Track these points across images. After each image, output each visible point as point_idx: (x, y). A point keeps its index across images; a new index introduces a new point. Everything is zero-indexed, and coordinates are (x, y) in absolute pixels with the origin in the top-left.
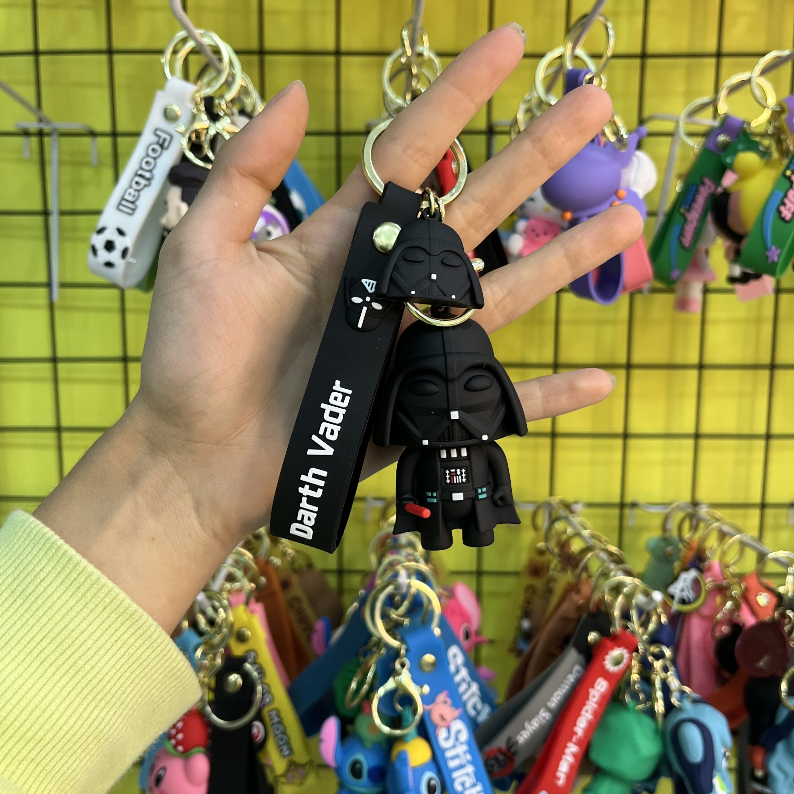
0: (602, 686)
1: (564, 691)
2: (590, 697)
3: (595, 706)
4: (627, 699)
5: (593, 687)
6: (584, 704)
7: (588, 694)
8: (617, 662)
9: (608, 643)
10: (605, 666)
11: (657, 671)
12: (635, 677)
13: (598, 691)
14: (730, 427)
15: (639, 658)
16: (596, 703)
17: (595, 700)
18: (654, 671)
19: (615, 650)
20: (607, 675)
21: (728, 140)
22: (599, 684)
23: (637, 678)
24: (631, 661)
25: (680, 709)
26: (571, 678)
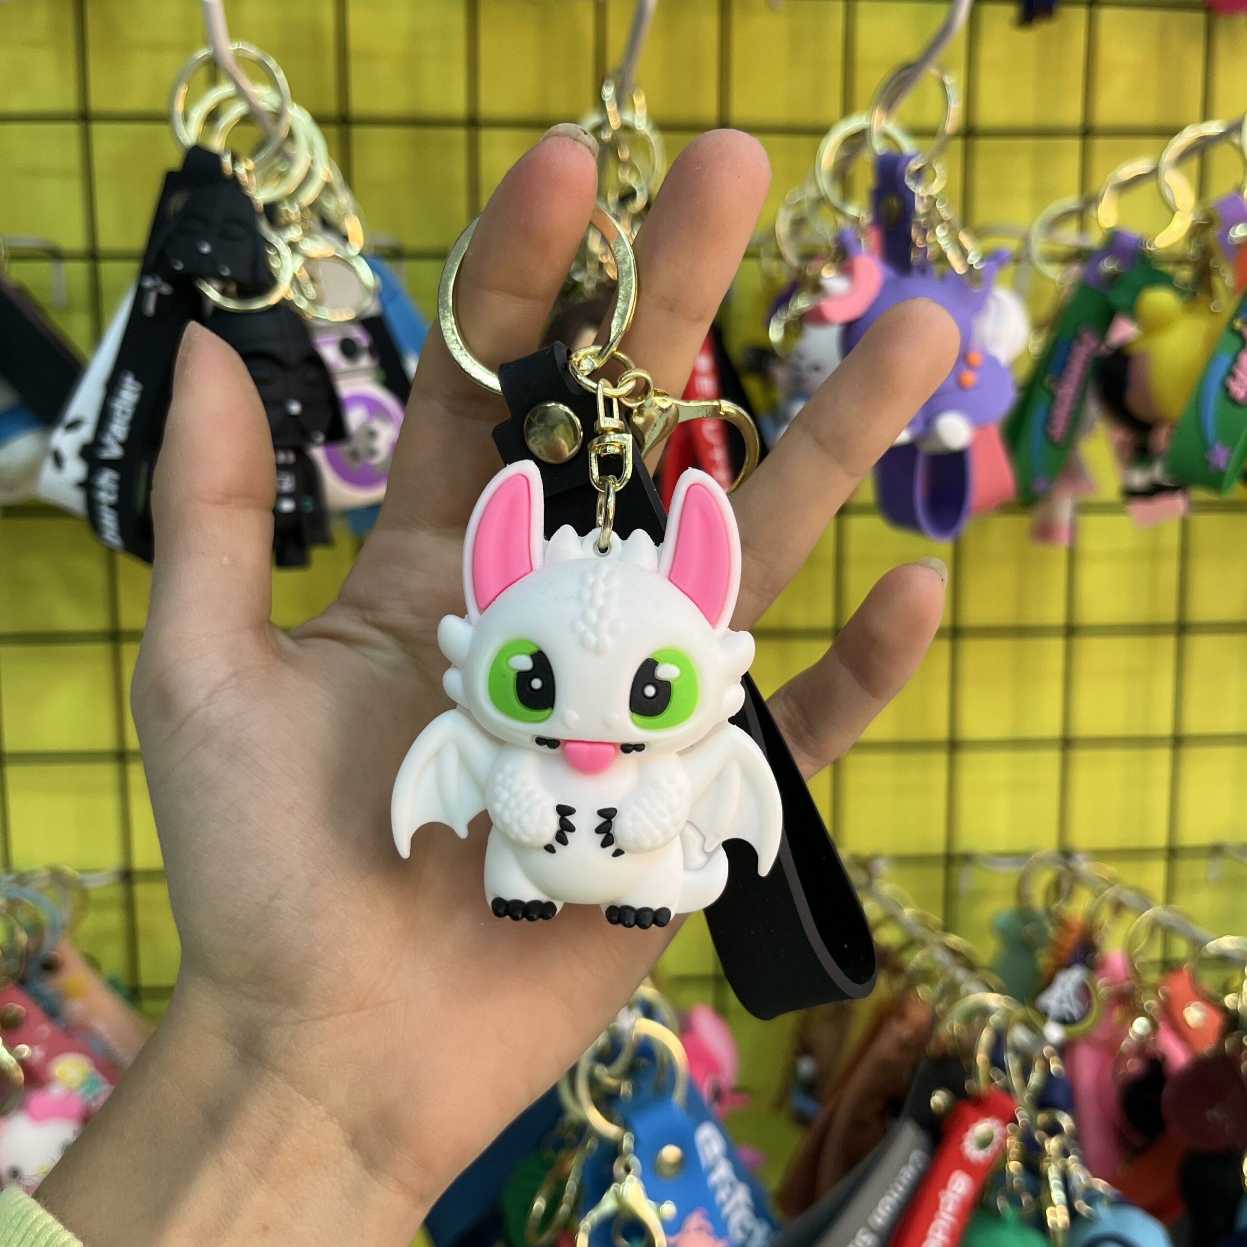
0: (960, 1186)
1: (896, 1195)
2: (941, 1206)
3: (951, 1219)
4: (1001, 1204)
5: (944, 1186)
6: (931, 1219)
7: (937, 1201)
8: (984, 1143)
9: (968, 1111)
10: (963, 1150)
11: (1050, 1156)
12: (1013, 1166)
13: (954, 1192)
14: (1115, 726)
15: (1019, 1132)
16: (954, 1215)
17: (950, 1208)
18: (1045, 1156)
19: (979, 1122)
20: (968, 1167)
21: (1116, 270)
22: (953, 1183)
23: (1018, 1171)
24: (1006, 1139)
25: (1090, 1220)
26: (908, 1174)
